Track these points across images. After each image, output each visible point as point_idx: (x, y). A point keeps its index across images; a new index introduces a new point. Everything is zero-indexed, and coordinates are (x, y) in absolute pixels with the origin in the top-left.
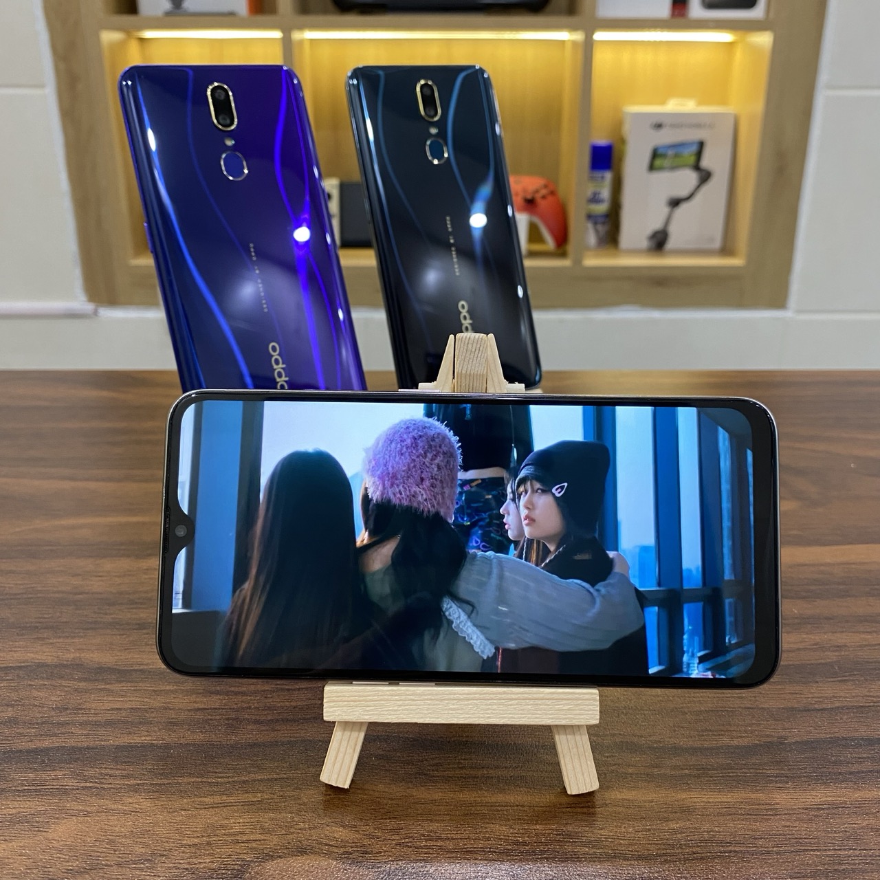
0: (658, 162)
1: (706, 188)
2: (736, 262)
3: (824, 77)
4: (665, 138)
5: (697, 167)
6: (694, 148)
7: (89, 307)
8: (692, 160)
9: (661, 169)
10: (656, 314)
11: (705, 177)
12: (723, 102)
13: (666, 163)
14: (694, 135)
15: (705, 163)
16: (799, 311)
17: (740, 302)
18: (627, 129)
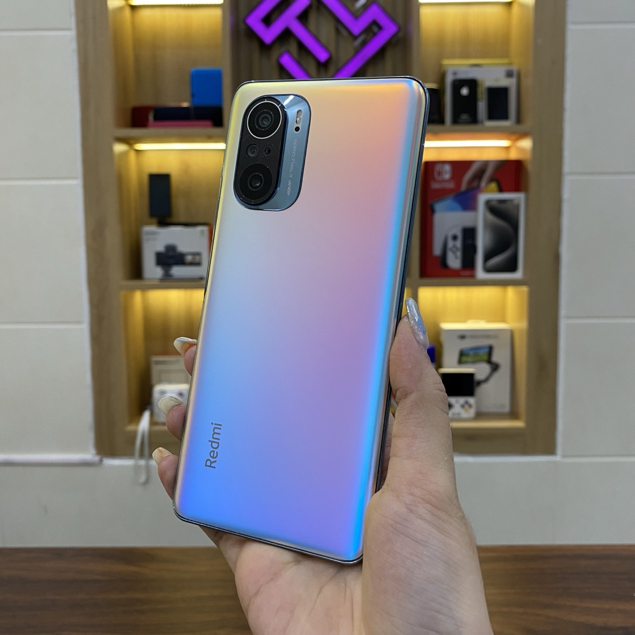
0: (464, 359)
1: (496, 375)
2: (519, 424)
3: (563, 312)
4: (467, 344)
5: (489, 361)
6: (487, 350)
7: (96, 458)
8: (486, 357)
9: (466, 363)
10: (470, 459)
11: (495, 367)
12: (503, 320)
13: (469, 359)
14: (486, 342)
15: (495, 358)
16: (564, 456)
17: (525, 451)
18: (444, 338)
